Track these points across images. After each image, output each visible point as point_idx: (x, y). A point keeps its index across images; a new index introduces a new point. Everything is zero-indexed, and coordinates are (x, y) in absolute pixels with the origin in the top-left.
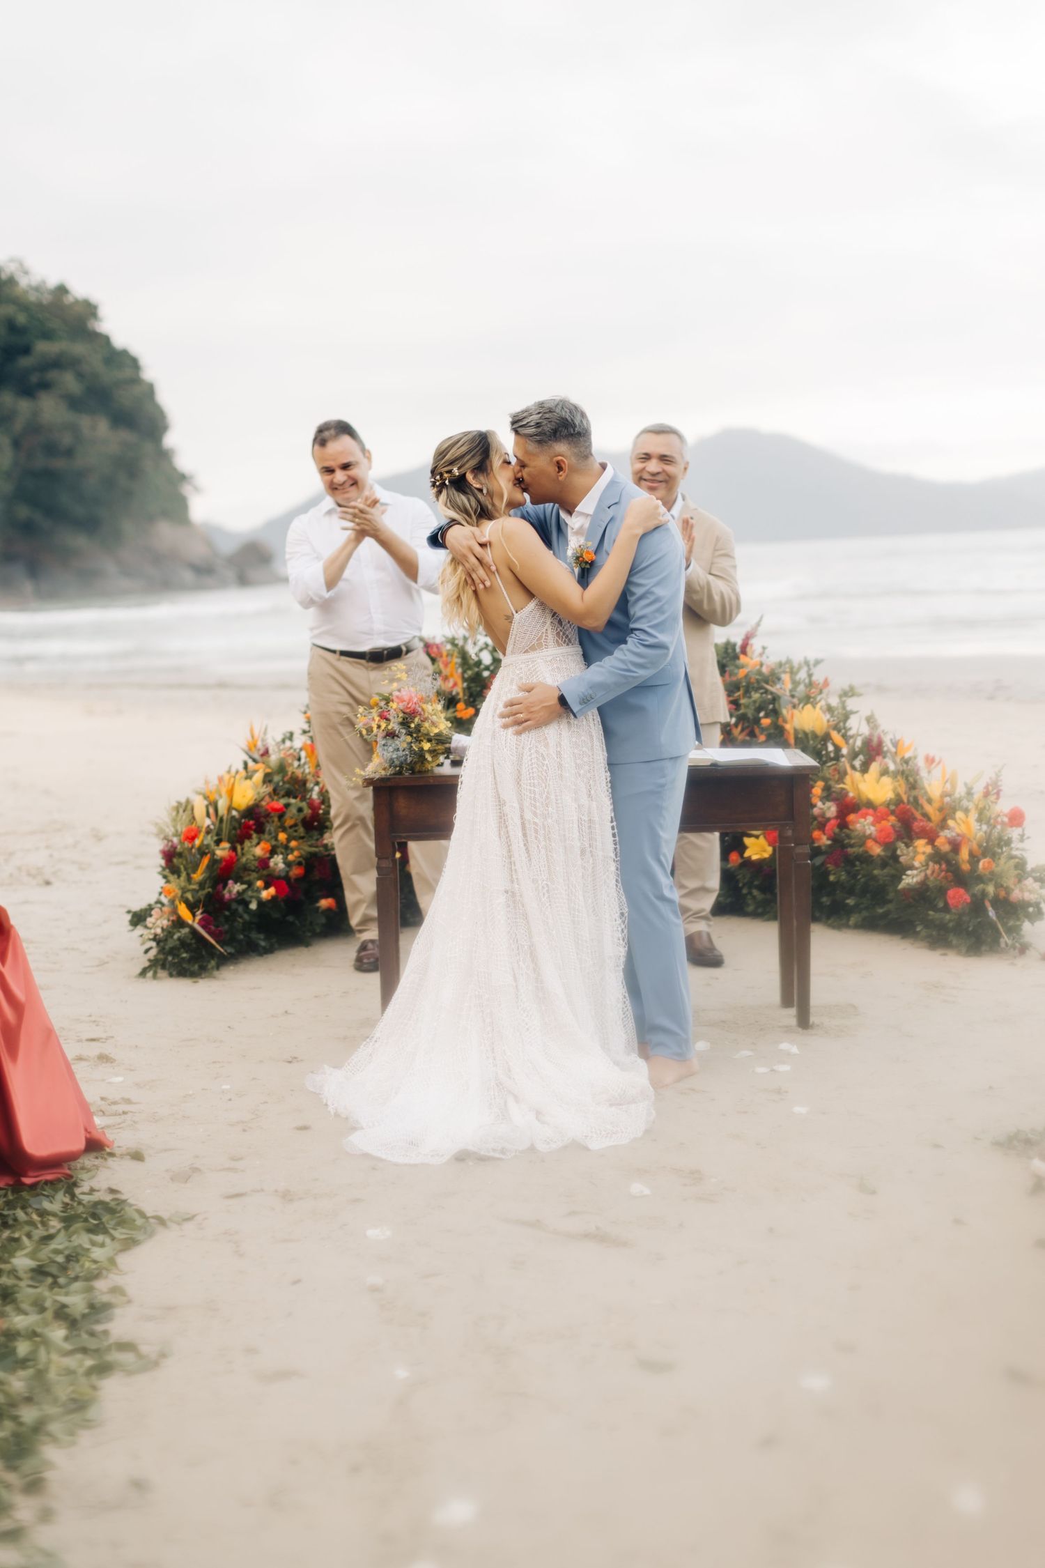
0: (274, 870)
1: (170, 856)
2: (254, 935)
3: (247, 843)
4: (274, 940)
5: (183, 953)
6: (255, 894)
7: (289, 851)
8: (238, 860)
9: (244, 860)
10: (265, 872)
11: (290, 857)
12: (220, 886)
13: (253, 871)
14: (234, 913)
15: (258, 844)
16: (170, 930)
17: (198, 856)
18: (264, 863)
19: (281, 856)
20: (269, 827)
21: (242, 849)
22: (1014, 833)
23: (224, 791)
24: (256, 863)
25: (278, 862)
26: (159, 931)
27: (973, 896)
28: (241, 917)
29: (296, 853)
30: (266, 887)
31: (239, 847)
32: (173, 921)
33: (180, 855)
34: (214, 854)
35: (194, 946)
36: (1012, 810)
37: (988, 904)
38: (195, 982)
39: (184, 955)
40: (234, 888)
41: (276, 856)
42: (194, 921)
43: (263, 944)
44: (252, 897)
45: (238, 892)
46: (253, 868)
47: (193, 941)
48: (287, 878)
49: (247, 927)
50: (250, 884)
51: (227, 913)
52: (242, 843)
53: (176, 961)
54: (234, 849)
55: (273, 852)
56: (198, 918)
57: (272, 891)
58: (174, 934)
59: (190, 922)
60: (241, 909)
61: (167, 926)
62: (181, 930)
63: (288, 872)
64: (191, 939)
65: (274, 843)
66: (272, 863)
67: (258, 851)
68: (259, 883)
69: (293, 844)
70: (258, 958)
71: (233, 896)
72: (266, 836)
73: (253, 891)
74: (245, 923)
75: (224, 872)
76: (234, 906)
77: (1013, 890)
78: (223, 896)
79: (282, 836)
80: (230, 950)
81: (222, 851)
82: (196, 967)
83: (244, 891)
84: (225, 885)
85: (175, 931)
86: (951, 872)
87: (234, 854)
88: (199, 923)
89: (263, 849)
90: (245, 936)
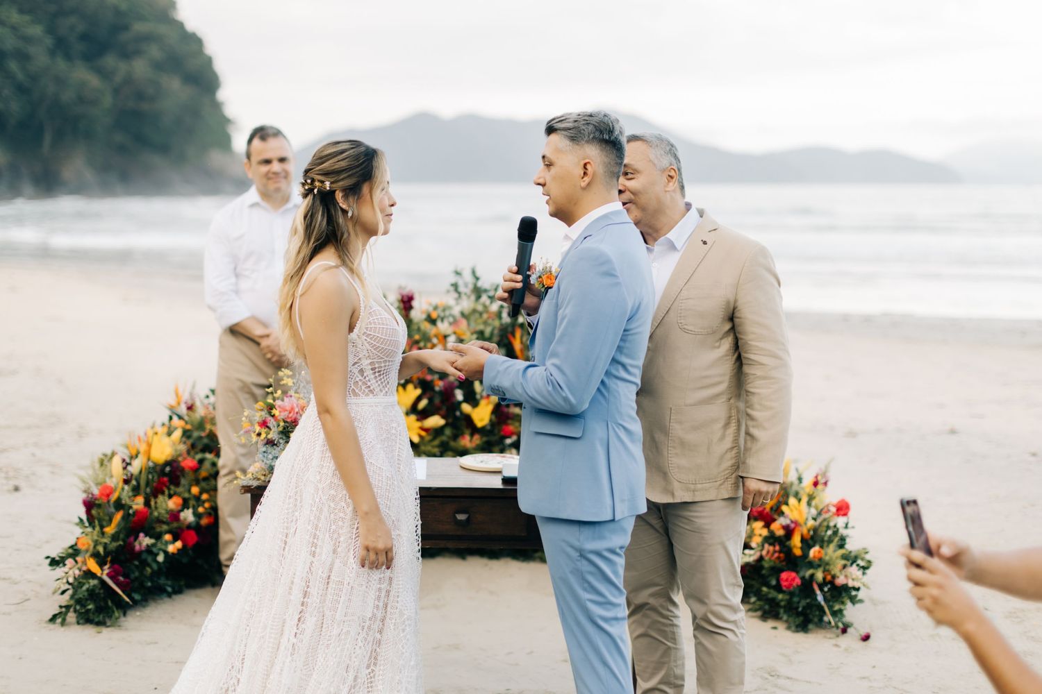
0: (183, 524)
1: (89, 505)
2: (162, 581)
3: (161, 498)
4: (182, 583)
5: (89, 605)
6: (163, 547)
7: (200, 503)
8: (151, 513)
9: (156, 514)
10: (175, 525)
11: (201, 510)
12: (132, 539)
13: (163, 522)
14: (144, 564)
15: (170, 496)
16: (81, 580)
17: (112, 510)
18: (175, 516)
19: (191, 511)
20: (183, 481)
21: (156, 503)
22: (840, 521)
23: (143, 448)
24: (168, 516)
25: (188, 516)
26: (71, 580)
27: (803, 578)
28: (149, 565)
29: (207, 505)
30: (175, 539)
31: (152, 503)
32: (84, 571)
33: (99, 506)
34: (130, 507)
35: (102, 595)
36: (839, 502)
37: (816, 587)
38: (99, 633)
39: (90, 607)
40: (143, 541)
41: (185, 510)
42: (102, 574)
43: (169, 589)
44: (160, 549)
45: (148, 546)
46: (165, 520)
47: (102, 591)
48: (197, 528)
49: (156, 574)
50: (158, 537)
51: (136, 563)
52: (156, 497)
53: (83, 611)
54: (147, 503)
55: (185, 505)
56: (106, 572)
57: (179, 544)
58: (84, 584)
59: (99, 575)
60: (150, 559)
61: (79, 576)
62: (91, 581)
63: (198, 524)
64: (100, 589)
65: (186, 495)
66: (182, 515)
67: (172, 504)
68: (168, 537)
69: (205, 496)
70: (167, 599)
71: (143, 549)
72: (180, 490)
73: (161, 543)
74: (153, 572)
75: (137, 524)
76: (144, 556)
77: (838, 577)
78: (134, 547)
79: (195, 490)
80: (137, 597)
81: (138, 503)
82: (101, 617)
83: (154, 545)
84: (137, 537)
85: (84, 581)
86: (783, 553)
87: (146, 509)
88: (108, 575)
89: (175, 503)
90: (152, 581)
